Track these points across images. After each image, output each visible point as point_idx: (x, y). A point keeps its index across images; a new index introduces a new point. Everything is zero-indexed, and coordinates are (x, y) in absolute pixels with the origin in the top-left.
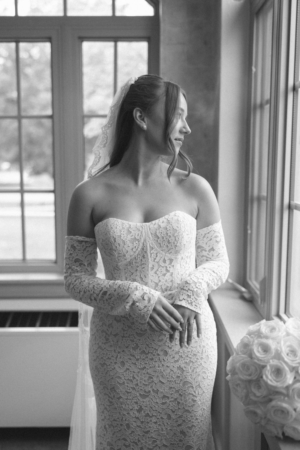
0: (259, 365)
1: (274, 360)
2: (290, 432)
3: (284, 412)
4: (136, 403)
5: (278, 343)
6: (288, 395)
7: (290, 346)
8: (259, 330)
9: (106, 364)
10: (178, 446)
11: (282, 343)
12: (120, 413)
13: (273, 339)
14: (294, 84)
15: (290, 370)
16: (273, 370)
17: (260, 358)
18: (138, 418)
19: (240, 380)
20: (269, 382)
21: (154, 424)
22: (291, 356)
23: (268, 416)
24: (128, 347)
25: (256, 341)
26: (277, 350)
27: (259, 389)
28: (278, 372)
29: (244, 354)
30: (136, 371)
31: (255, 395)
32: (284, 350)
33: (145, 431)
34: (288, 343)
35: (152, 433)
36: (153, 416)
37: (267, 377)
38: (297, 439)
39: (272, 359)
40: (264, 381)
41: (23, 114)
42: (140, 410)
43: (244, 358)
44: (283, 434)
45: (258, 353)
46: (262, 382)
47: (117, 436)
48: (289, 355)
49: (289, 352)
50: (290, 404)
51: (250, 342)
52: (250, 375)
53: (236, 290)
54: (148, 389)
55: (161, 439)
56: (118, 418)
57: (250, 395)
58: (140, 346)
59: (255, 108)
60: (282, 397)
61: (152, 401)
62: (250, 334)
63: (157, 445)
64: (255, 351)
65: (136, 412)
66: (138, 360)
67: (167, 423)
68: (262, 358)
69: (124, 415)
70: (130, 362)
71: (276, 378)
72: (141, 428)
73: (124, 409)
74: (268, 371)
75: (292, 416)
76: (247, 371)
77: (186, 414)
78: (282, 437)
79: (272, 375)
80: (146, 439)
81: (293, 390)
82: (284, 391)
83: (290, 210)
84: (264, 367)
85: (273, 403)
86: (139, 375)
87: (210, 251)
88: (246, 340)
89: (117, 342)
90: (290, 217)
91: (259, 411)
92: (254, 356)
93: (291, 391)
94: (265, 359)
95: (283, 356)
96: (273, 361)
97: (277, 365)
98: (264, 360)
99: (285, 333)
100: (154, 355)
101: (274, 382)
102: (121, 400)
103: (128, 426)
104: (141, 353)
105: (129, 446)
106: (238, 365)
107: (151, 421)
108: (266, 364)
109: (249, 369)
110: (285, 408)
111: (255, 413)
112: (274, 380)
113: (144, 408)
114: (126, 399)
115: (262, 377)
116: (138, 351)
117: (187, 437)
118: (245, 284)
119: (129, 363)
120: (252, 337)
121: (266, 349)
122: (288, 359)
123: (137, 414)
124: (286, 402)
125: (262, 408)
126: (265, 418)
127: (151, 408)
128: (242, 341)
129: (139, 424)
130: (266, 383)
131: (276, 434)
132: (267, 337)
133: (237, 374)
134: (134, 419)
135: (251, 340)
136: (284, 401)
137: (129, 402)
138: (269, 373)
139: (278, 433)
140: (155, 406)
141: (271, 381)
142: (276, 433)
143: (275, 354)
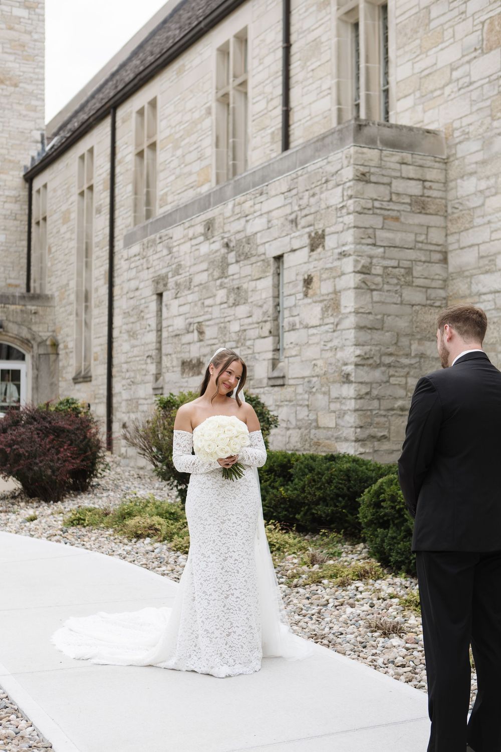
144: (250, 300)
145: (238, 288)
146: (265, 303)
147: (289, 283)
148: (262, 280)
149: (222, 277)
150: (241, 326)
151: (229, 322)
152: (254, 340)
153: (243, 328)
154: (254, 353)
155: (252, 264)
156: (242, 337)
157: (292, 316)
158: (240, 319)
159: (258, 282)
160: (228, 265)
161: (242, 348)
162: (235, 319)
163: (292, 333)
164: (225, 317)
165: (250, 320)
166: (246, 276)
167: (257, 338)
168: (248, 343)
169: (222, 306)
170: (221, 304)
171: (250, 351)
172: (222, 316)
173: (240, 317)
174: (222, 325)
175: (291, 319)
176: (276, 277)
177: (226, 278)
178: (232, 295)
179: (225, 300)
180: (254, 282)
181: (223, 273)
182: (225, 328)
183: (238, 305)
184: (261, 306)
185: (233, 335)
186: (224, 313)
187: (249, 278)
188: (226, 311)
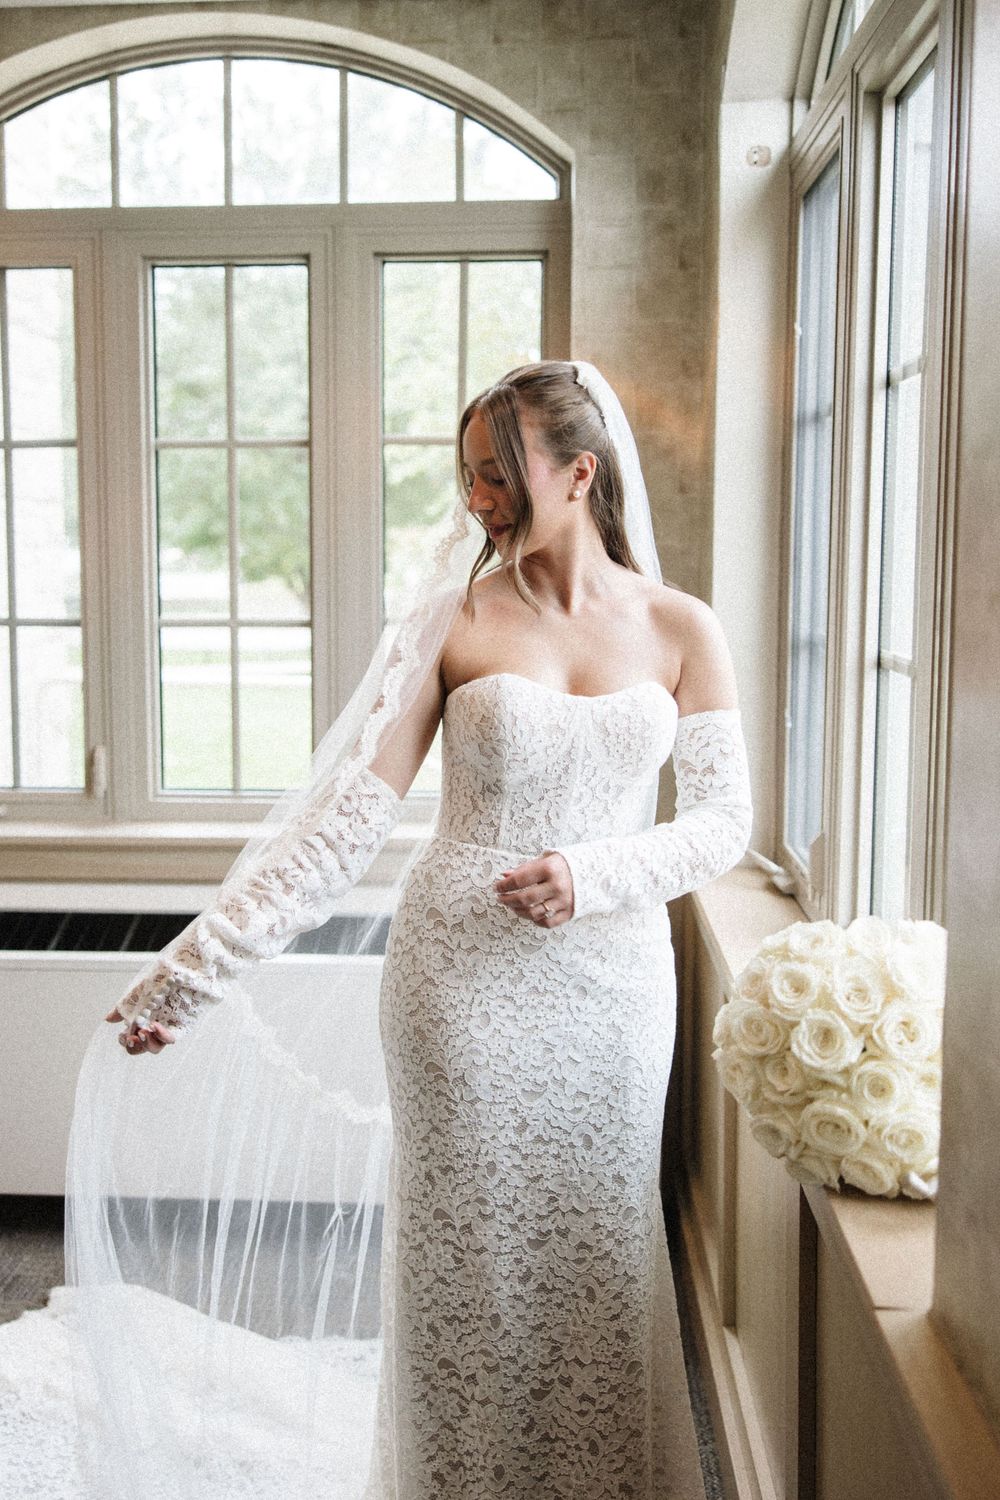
0: (783, 1020)
1: (817, 1010)
2: (856, 1177)
3: (838, 1127)
4: (514, 1111)
5: (828, 973)
6: (848, 1090)
7: (856, 979)
8: (786, 944)
9: (446, 1021)
10: (608, 1214)
11: (837, 969)
12: (472, 1136)
13: (815, 963)
14: (888, 372)
15: (853, 1032)
16: (815, 1031)
17: (786, 1006)
18: (514, 1147)
19: (743, 1055)
20: (806, 1059)
21: (552, 1161)
22: (856, 1000)
23: (804, 1138)
24: (499, 977)
25: (778, 968)
26: (824, 988)
27: (783, 1076)
28: (826, 1036)
29: (750, 997)
30: (517, 1034)
31: (773, 1089)
32: (841, 989)
33: (531, 1177)
34: (848, 974)
35: (547, 1179)
36: (551, 1140)
37: (800, 1047)
38: (872, 1193)
39: (812, 1006)
40: (794, 1056)
41: (239, 438)
42: (523, 1127)
43: (752, 1006)
44: (841, 1180)
45: (782, 993)
46: (789, 1059)
47: (461, 1194)
48: (852, 998)
49: (850, 991)
50: (853, 1108)
51: (764, 970)
52: (763, 1044)
53: (759, 869)
54: (542, 1077)
55: (569, 1196)
56: (468, 1150)
57: (763, 1089)
58: (528, 974)
59: (802, 423)
60: (835, 1093)
61: (550, 1106)
62: (765, 953)
63: (557, 1209)
64: (776, 990)
65: (512, 1134)
66: (521, 1008)
67: (583, 1157)
68: (790, 1004)
69: (483, 1141)
70: (503, 1013)
71: (820, 1048)
72: (522, 1169)
73: (484, 1128)
74: (804, 1034)
75: (857, 1136)
76: (757, 1036)
77: (626, 1135)
78: (837, 1186)
79: (813, 1045)
80: (532, 1195)
81: (860, 1077)
82: (840, 1080)
83: (881, 670)
84: (794, 1025)
85: (816, 1106)
86: (523, 1044)
87: (705, 772)
88: (755, 969)
89: (474, 965)
90: (882, 687)
91: (784, 1128)
92: (771, 1001)
93: (855, 1078)
94: (796, 1007)
95: (839, 1001)
96: (815, 1013)
97: (823, 1022)
98: (794, 1010)
99: (844, 951)
100: (558, 998)
101: (816, 1057)
102: (479, 1106)
103: (492, 1167)
104: (529, 993)
105: (492, 1216)
106: (735, 1022)
107: (546, 1152)
108: (798, 1019)
109: (760, 1030)
110: (841, 1118)
111: (775, 1132)
112: (816, 1054)
113: (532, 1123)
114: (491, 1104)
115: (789, 1049)
116: (522, 988)
117: (627, 1187)
118: (779, 855)
119: (499, 1017)
120: (769, 961)
121: (799, 986)
122: (850, 1008)
123: (514, 1138)
124: (844, 1104)
125: (791, 1119)
126: (798, 1142)
127: (549, 1121)
128: (747, 970)
129: (518, 1161)
130: (799, 1062)
131: (826, 1181)
132: (801, 959)
133: (735, 1043)
134: (507, 1151)
135: (767, 966)
136: (839, 1102)
137: (496, 1110)
138: (806, 1041)
139: (829, 1179)
140: (556, 1118)
141: (811, 1057)
142: (824, 1177)
143: (819, 995)
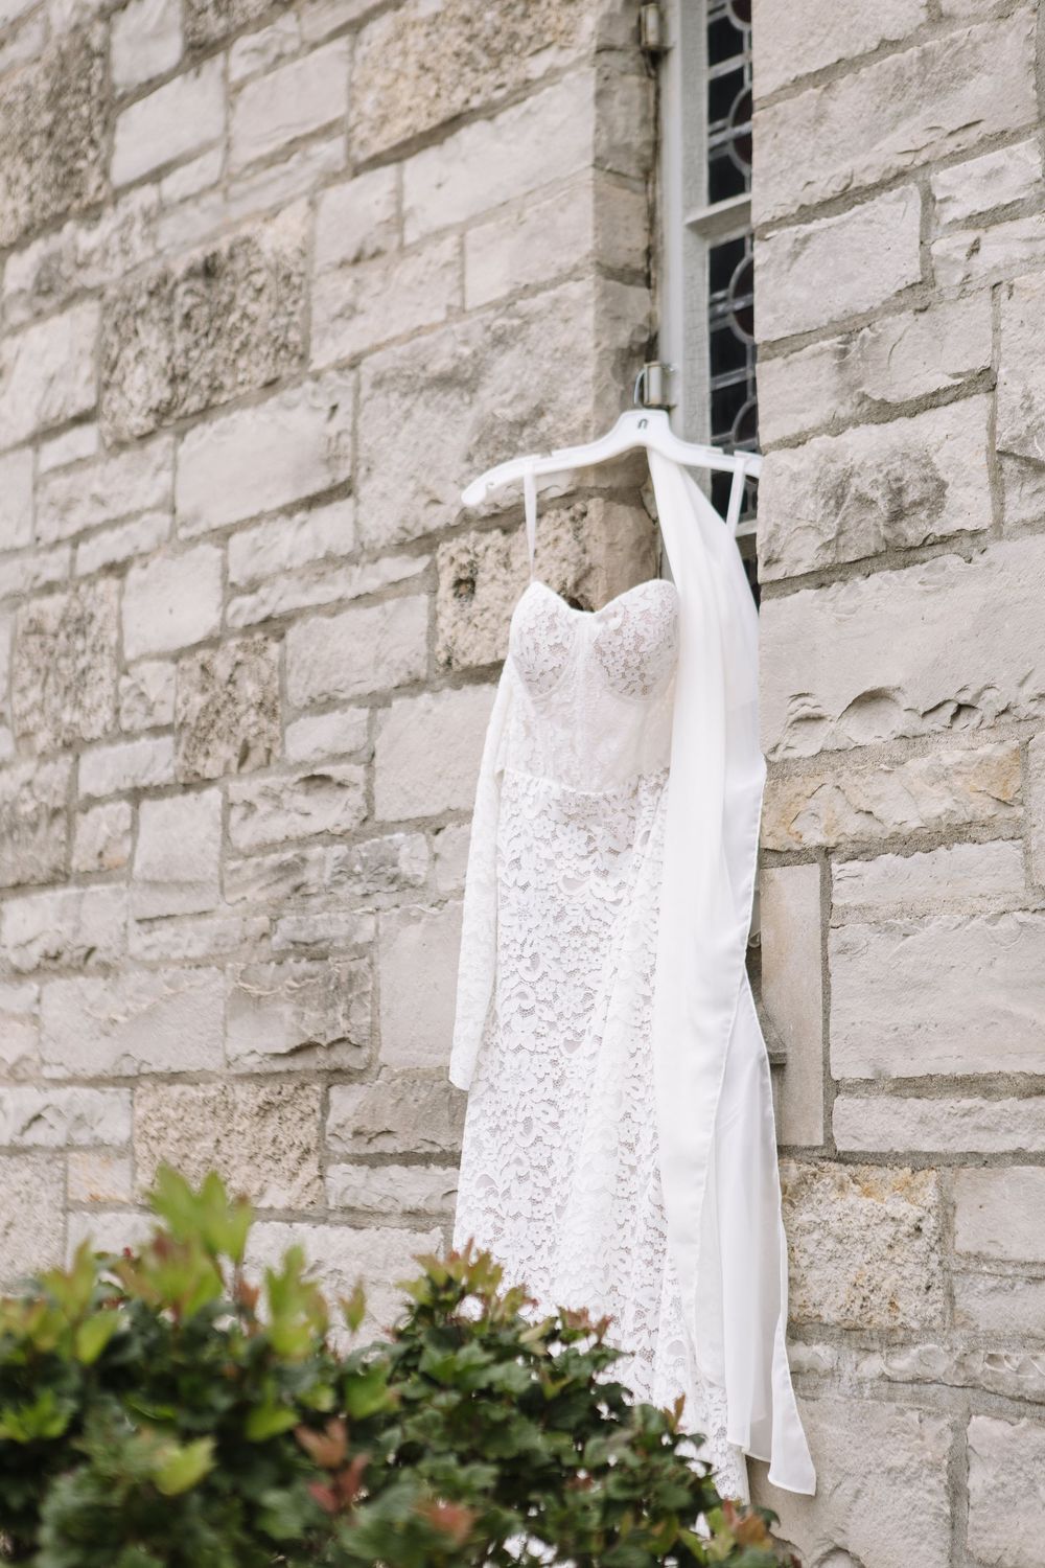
144: (323, 355)
145: (209, 270)
146: (500, 340)
147: (825, 77)
148: (468, 135)
149: (56, 222)
150: (231, 590)
151: (116, 569)
152: (378, 701)
153: (248, 609)
154: (368, 823)
155: (354, 27)
156: (250, 689)
157: (885, 412)
158: (222, 535)
159: (422, 168)
160: (113, 104)
161: (244, 788)
162: (177, 544)
163: (880, 590)
164: (77, 540)
165: (332, 526)
166: (293, 145)
167: (415, 685)
168: (309, 739)
169: (55, 452)
170: (48, 432)
171: (330, 812)
172: (51, 530)
173: (220, 516)
174: (52, 607)
175: (865, 444)
176: (632, 85)
177: (91, 214)
178: (150, 337)
179: (85, 399)
180: (387, 173)
181: (69, 179)
182: (80, 624)
183: (205, 412)
184: (458, 381)
185: (156, 679)
186: (67, 507)
187: (330, 151)
188: (92, 481)
